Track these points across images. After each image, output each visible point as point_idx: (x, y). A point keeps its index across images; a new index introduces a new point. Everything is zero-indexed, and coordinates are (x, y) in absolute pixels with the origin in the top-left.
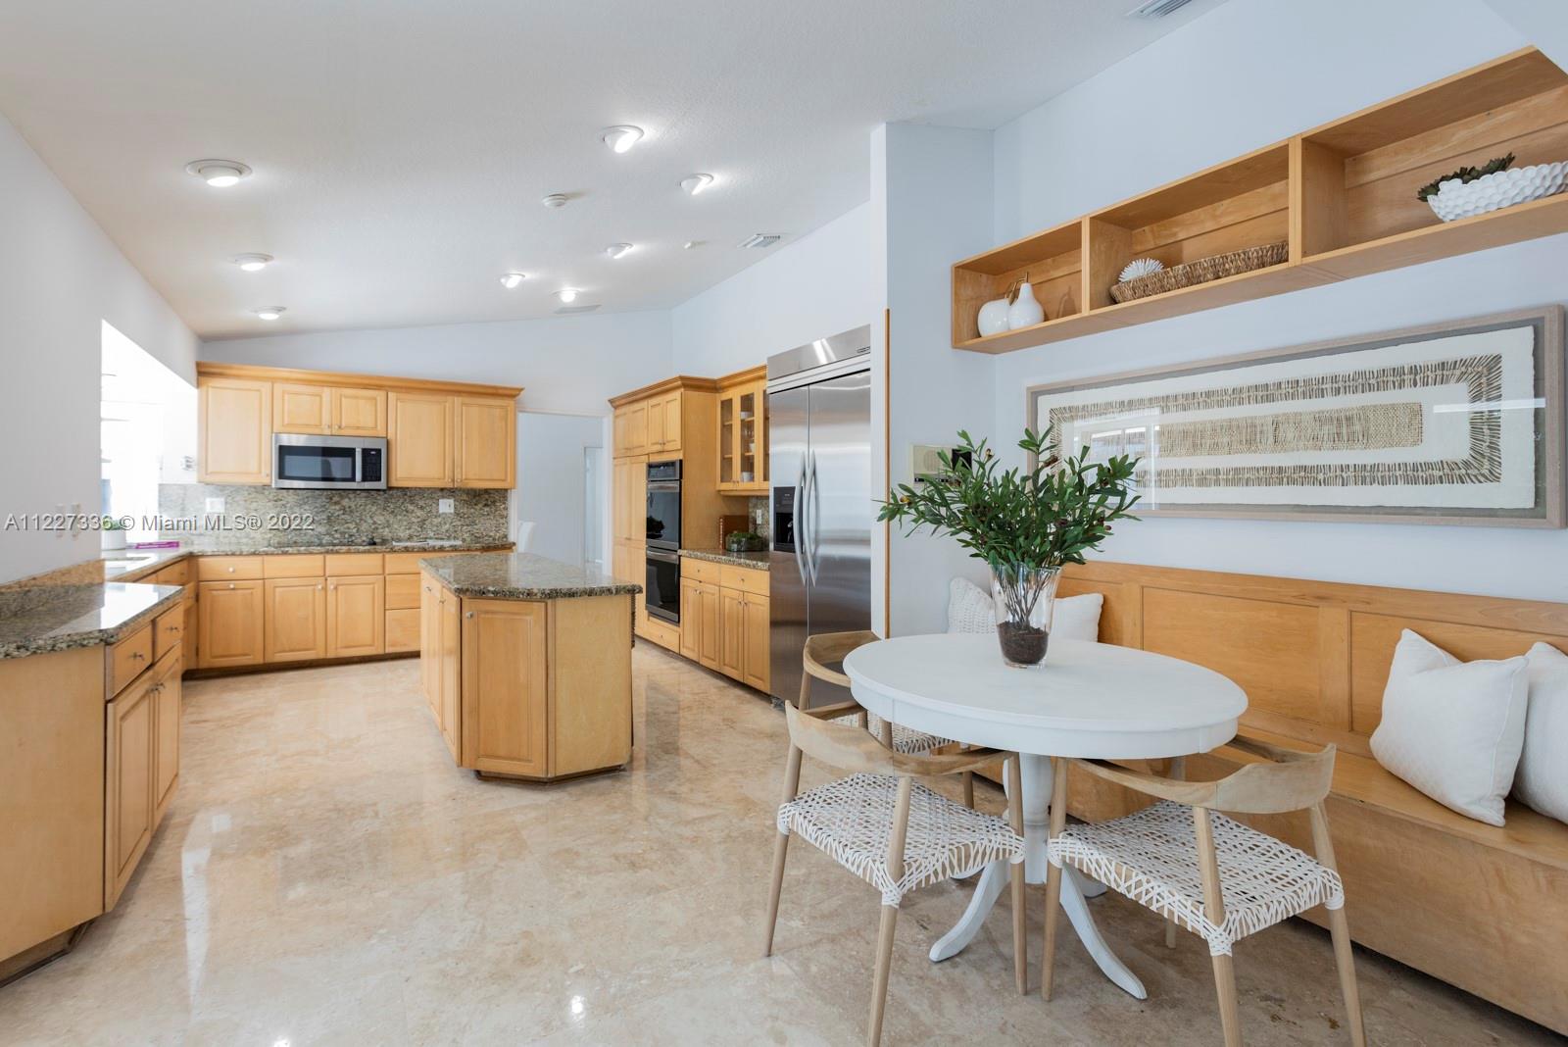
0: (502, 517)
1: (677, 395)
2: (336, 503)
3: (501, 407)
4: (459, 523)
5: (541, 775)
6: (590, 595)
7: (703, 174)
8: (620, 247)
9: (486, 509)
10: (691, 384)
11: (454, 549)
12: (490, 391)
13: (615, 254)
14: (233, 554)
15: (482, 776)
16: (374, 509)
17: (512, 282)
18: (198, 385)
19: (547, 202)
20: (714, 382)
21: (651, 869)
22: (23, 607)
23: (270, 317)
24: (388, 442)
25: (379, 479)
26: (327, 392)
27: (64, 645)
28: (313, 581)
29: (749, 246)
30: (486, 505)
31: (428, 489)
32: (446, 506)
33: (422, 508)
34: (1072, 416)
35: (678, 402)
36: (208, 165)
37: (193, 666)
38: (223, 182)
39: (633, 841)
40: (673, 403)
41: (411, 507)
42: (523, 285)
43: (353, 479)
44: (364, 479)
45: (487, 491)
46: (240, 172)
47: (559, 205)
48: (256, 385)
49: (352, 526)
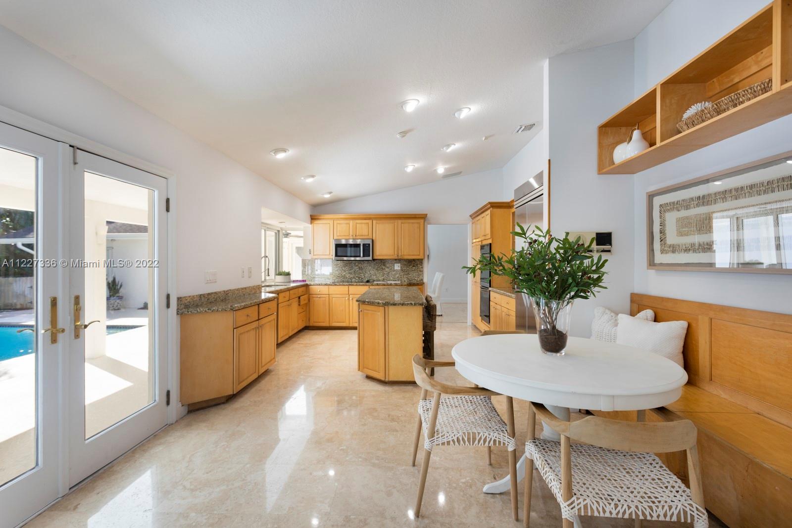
0: (420, 271)
1: (489, 212)
2: (357, 266)
3: (417, 223)
4: (402, 274)
5: (383, 379)
6: (402, 305)
7: (464, 108)
8: (448, 146)
9: (414, 268)
10: (495, 205)
11: (396, 285)
12: (413, 216)
13: (447, 149)
14: (319, 285)
15: (369, 377)
16: (370, 268)
17: (410, 169)
18: (311, 223)
19: (398, 136)
20: (508, 203)
21: (398, 423)
22: (225, 298)
23: (327, 196)
24: (373, 241)
25: (369, 256)
26: (351, 222)
27: (220, 310)
28: (344, 296)
29: (520, 132)
30: (414, 266)
31: (391, 259)
32: (397, 267)
33: (388, 268)
34: (671, 208)
35: (490, 215)
36: (277, 151)
37: (308, 325)
38: (281, 156)
39: (401, 411)
40: (487, 217)
41: (384, 267)
42: (416, 171)
43: (360, 256)
44: (364, 256)
45: (414, 260)
46: (286, 152)
47: (403, 136)
48: (328, 222)
49: (362, 275)
